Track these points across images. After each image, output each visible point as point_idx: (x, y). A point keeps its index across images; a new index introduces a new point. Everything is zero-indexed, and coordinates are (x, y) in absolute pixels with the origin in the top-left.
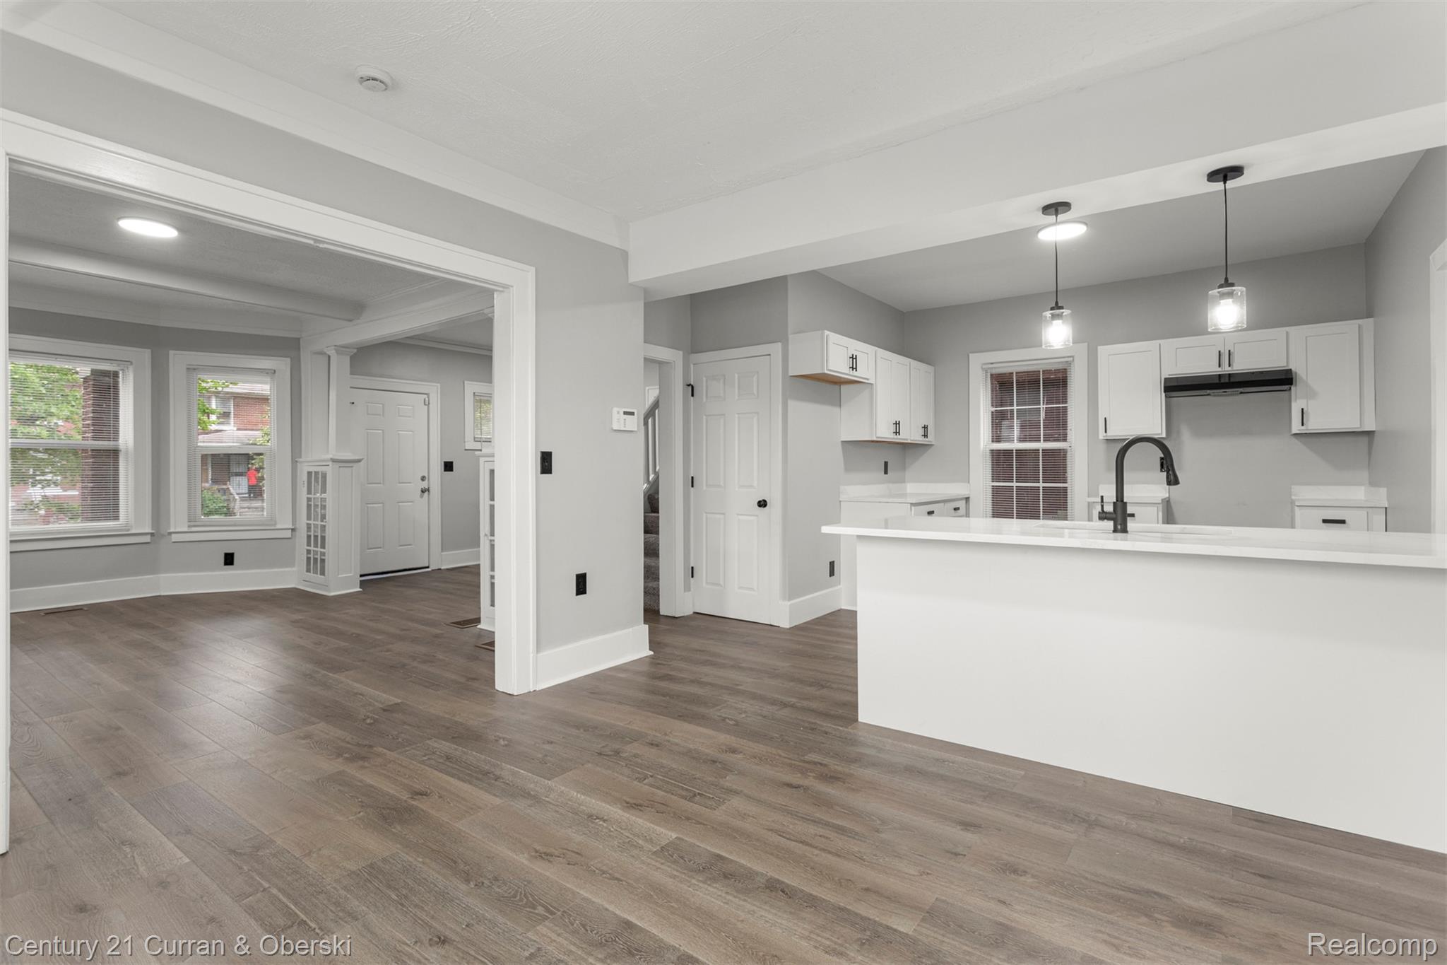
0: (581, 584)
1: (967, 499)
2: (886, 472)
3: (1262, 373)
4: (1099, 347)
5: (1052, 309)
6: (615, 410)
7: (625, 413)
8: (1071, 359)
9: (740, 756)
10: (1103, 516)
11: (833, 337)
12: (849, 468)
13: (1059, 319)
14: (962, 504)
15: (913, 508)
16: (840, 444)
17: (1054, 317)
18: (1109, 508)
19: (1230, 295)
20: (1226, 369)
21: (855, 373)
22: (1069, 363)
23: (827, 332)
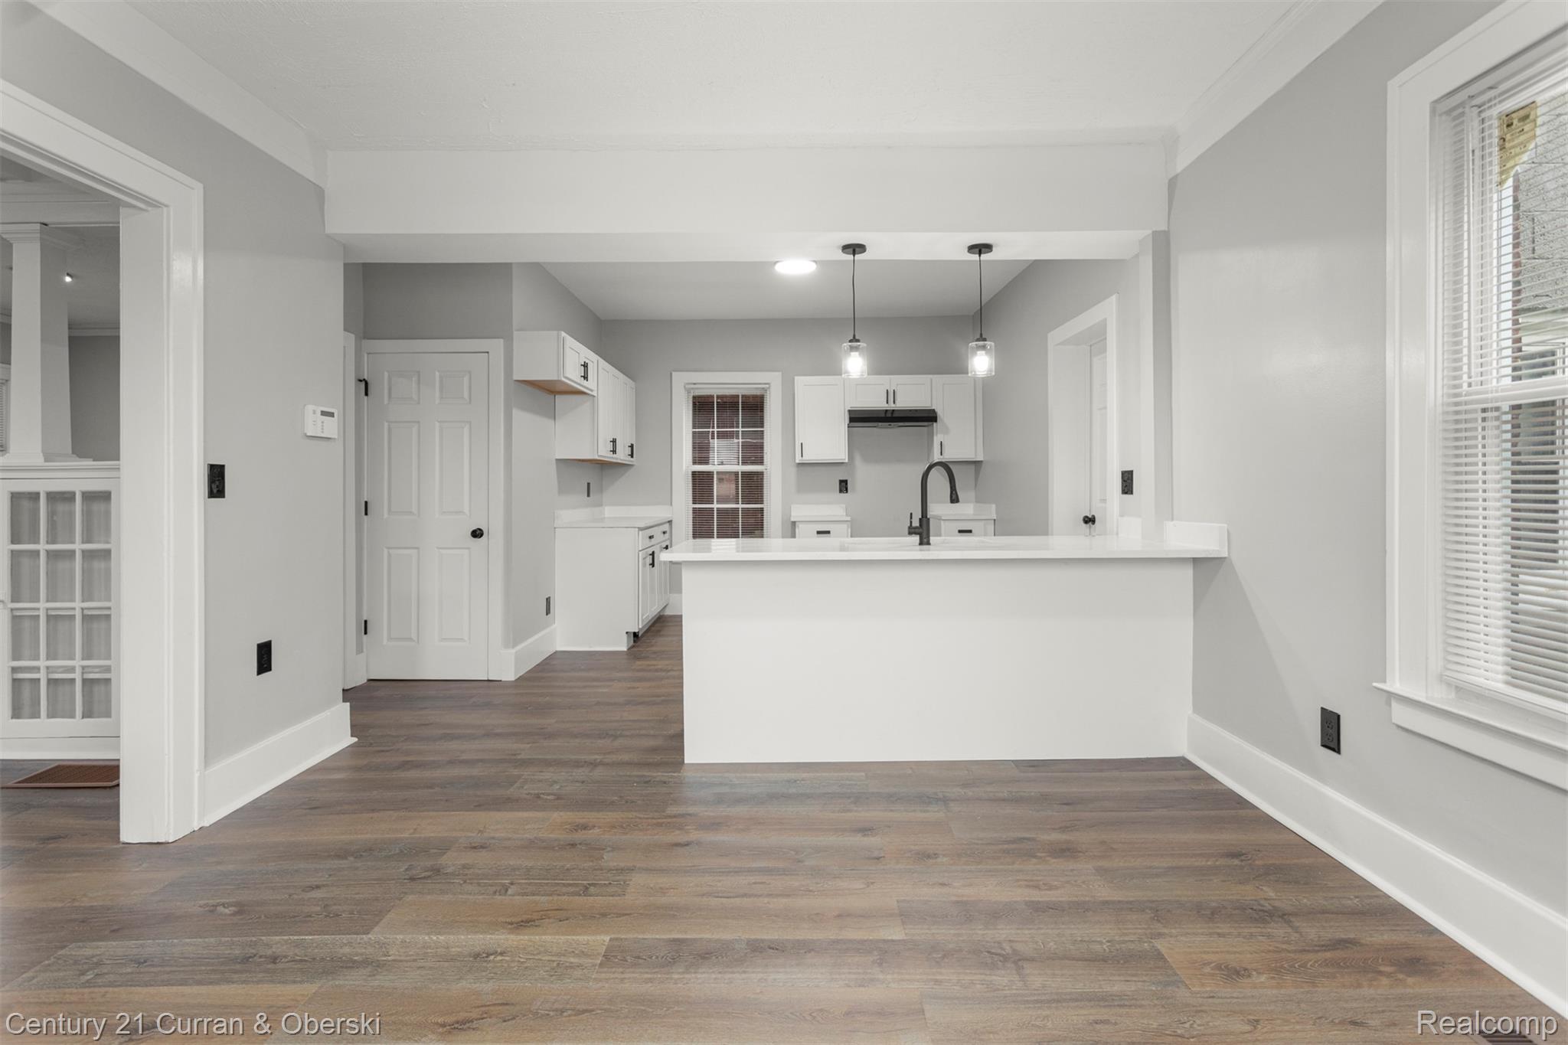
0: (264, 657)
1: (670, 522)
2: (588, 495)
3: (916, 410)
4: (796, 378)
5: (850, 341)
6: (310, 408)
7: (324, 413)
8: (767, 386)
9: (597, 831)
10: (912, 531)
11: (571, 342)
12: (562, 490)
13: (856, 351)
14: (666, 527)
15: (640, 532)
16: (554, 462)
17: (852, 349)
18: (916, 523)
19: (984, 347)
20: (891, 406)
21: (585, 383)
22: (765, 390)
23: (563, 334)
